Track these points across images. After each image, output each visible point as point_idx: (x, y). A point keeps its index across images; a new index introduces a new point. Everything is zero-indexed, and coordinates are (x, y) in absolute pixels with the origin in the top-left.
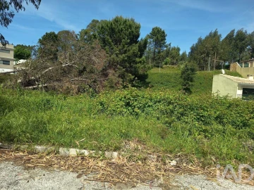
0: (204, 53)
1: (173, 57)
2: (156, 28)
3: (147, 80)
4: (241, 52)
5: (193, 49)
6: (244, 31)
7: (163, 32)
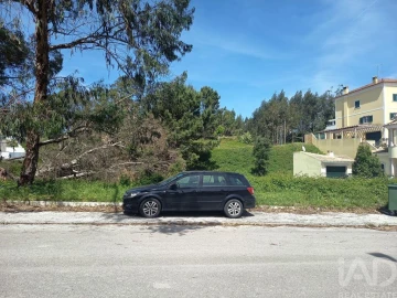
0: (271, 121)
1: (228, 125)
2: (206, 88)
3: (212, 160)
4: (313, 118)
5: (257, 115)
6: (314, 94)
7: (216, 94)
